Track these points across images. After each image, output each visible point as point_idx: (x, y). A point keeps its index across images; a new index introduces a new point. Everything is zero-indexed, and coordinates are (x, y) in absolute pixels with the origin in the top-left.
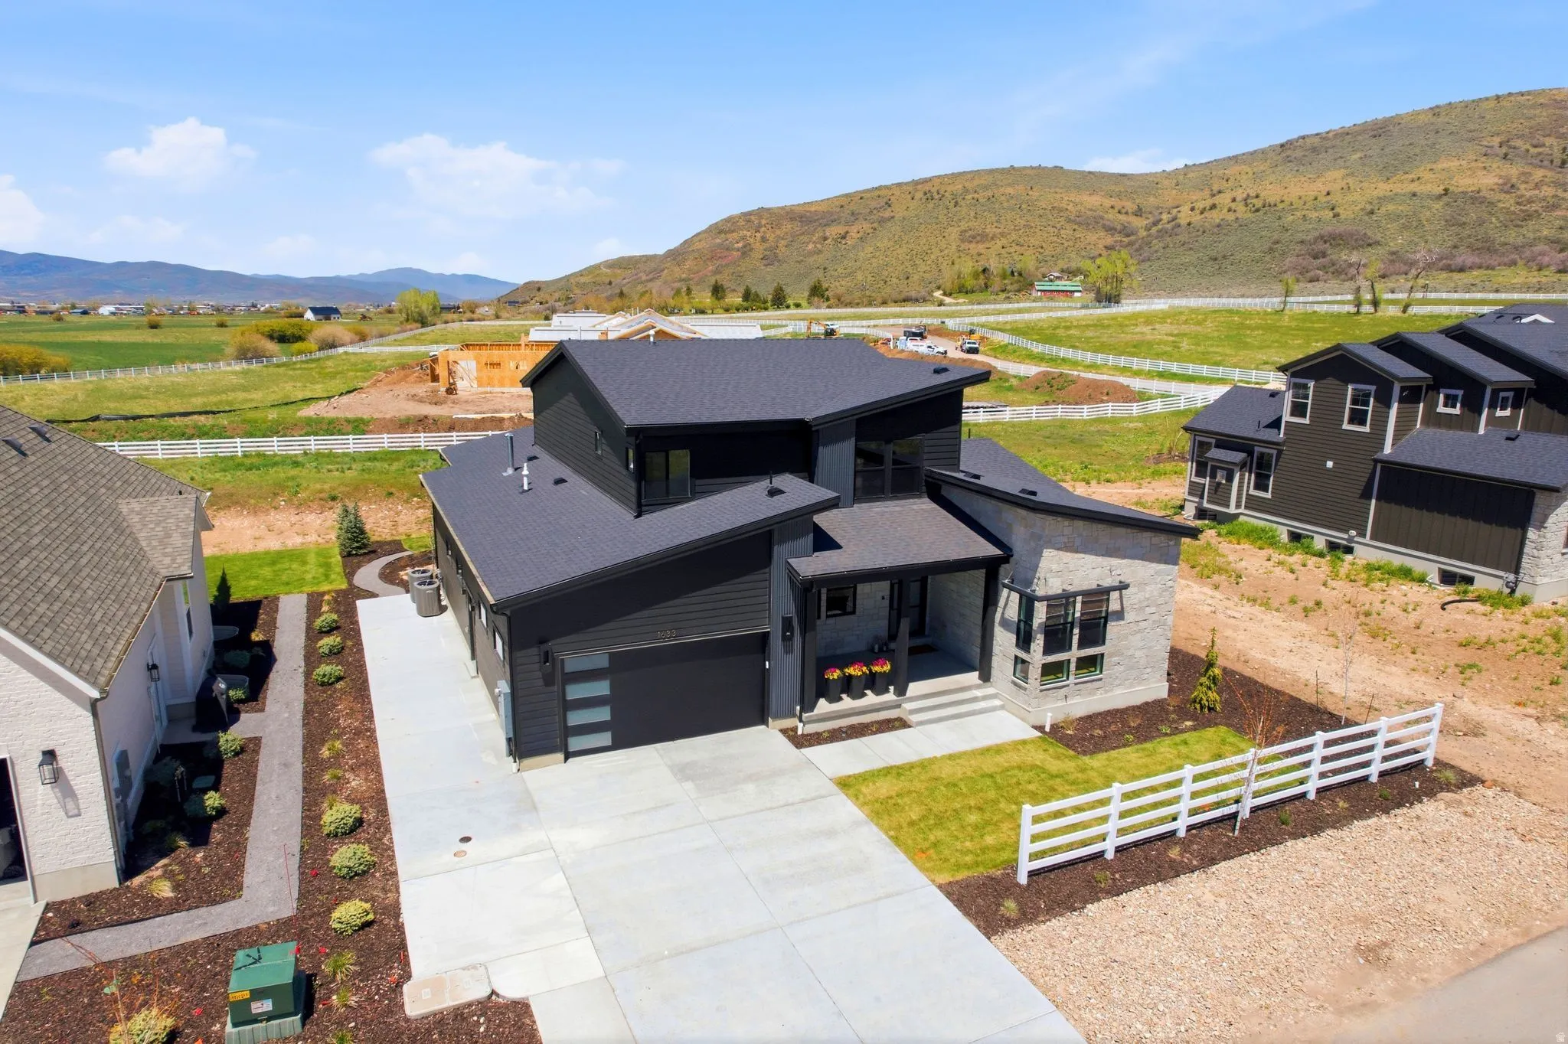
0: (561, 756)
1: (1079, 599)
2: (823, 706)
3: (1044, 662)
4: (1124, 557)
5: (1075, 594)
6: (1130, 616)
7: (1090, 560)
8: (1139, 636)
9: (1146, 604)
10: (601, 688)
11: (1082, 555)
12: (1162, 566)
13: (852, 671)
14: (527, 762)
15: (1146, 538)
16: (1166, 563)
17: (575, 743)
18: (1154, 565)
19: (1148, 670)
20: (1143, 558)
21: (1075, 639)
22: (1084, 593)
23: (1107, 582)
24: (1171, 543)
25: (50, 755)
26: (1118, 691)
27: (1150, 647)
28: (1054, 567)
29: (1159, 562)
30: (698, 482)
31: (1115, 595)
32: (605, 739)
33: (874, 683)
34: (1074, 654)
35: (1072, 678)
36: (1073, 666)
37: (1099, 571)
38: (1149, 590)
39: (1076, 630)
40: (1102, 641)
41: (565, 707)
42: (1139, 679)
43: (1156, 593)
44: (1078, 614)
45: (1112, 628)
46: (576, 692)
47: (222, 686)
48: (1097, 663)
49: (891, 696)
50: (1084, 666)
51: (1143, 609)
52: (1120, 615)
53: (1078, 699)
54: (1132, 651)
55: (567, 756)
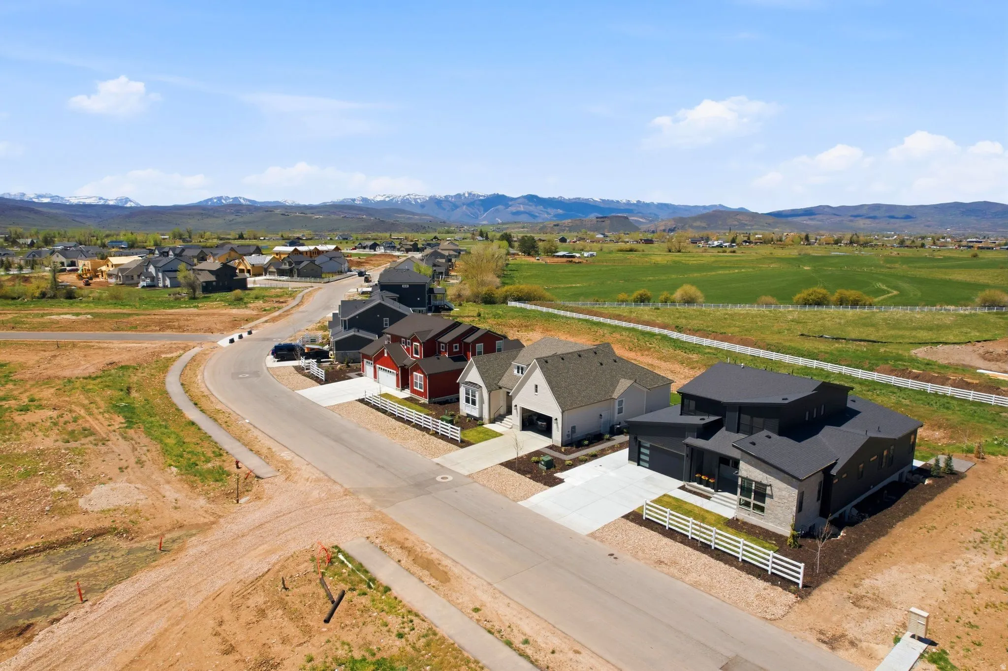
0: (636, 464)
1: (754, 483)
2: (695, 484)
3: (742, 498)
4: (772, 476)
5: (753, 481)
6: (775, 499)
7: (757, 471)
8: (779, 508)
9: (783, 498)
10: (647, 452)
11: (755, 468)
12: (789, 487)
13: (703, 477)
14: (631, 462)
16: (791, 486)
17: (641, 463)
18: (785, 485)
19: (783, 523)
20: (781, 480)
21: (753, 496)
22: (756, 482)
23: (765, 482)
25: (556, 419)
26: (771, 524)
27: (785, 515)
28: (745, 468)
29: (788, 484)
31: (768, 488)
32: (647, 465)
33: (707, 484)
34: (752, 501)
35: (751, 509)
36: (752, 505)
37: (762, 476)
38: (784, 493)
39: (753, 493)
40: (764, 503)
41: (640, 453)
42: (780, 524)
43: (787, 495)
44: (753, 488)
45: (767, 500)
46: (643, 450)
47: (618, 426)
48: (762, 509)
49: (713, 491)
50: (756, 507)
51: (781, 499)
52: (771, 497)
53: (753, 518)
54: (776, 513)
55: (639, 465)
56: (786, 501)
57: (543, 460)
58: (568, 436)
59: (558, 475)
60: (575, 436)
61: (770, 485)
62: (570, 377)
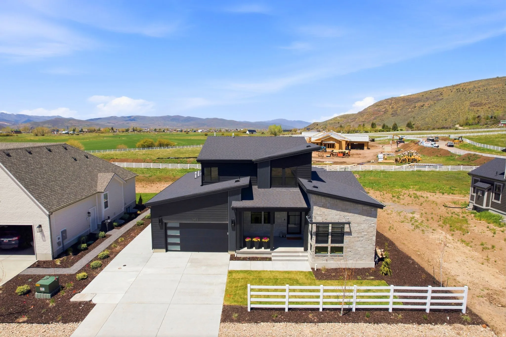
0: (165, 250)
1: (330, 225)
2: (245, 249)
3: (316, 246)
4: (350, 213)
5: (329, 223)
6: (354, 235)
7: (334, 212)
8: (359, 242)
9: (362, 231)
10: (177, 233)
11: (331, 210)
12: (369, 218)
13: (254, 240)
14: (156, 249)
15: (360, 207)
16: (370, 216)
17: (170, 247)
18: (365, 217)
19: (365, 256)
20: (359, 214)
21: (330, 240)
22: (333, 224)
23: (344, 221)
24: (373, 210)
25: (40, 226)
26: (351, 262)
27: (365, 248)
28: (319, 213)
29: (367, 216)
30: (221, 177)
31: (347, 226)
32: (178, 248)
34: (329, 245)
35: (329, 253)
36: (329, 249)
37: (339, 216)
38: (363, 226)
39: (330, 237)
40: (342, 242)
41: (166, 236)
42: (361, 259)
43: (367, 227)
44: (330, 231)
45: (346, 238)
46: (170, 233)
47: (109, 221)
48: (340, 250)
49: (269, 250)
50: (334, 250)
51: (360, 233)
52: (350, 233)
53: (332, 262)
54: (356, 248)
55: (167, 251)
56: (366, 234)
57: (42, 286)
58: (59, 244)
59: (76, 298)
60: (67, 242)
61: (349, 223)
62: (46, 173)
